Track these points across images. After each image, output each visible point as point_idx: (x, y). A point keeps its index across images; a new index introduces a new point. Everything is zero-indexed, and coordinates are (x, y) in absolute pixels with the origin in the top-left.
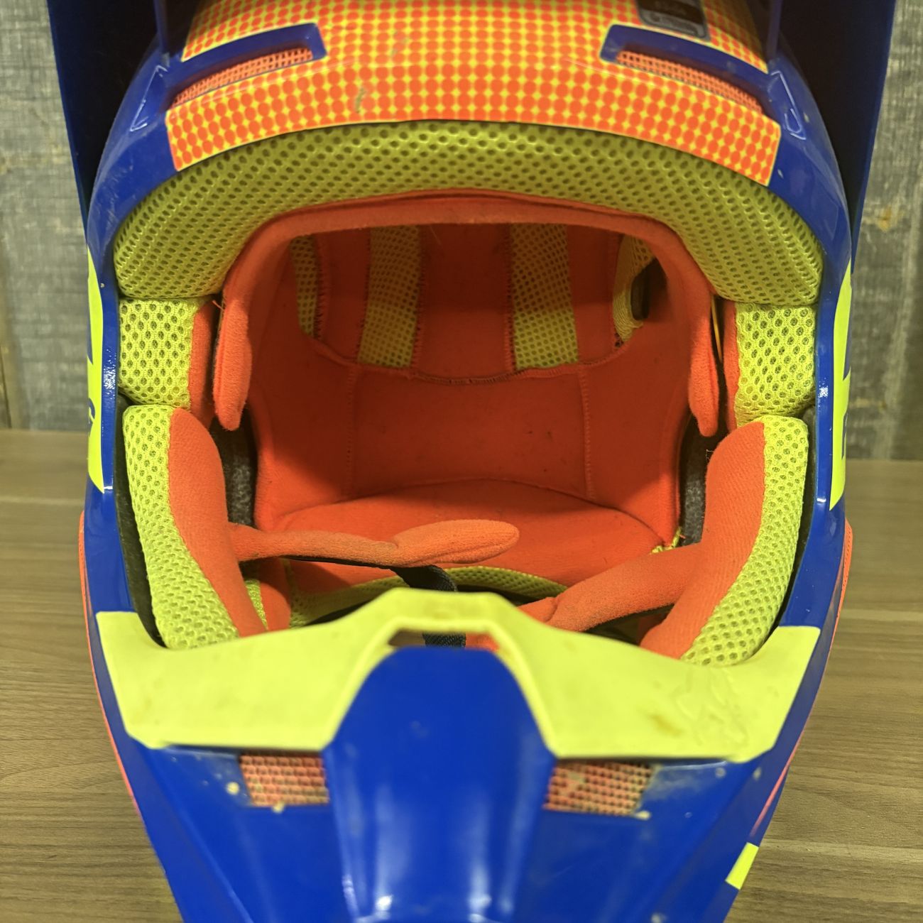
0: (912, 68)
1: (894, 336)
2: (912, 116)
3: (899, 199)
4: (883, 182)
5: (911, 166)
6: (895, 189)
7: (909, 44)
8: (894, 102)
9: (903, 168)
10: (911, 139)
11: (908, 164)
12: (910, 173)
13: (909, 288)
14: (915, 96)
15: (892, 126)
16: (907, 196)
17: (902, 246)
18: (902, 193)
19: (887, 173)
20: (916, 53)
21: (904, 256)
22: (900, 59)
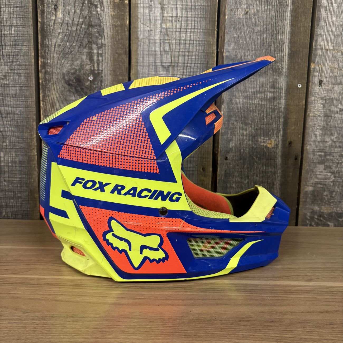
0: (276, 96)
1: (275, 183)
2: (277, 111)
3: (274, 137)
4: (269, 132)
5: (277, 127)
6: (273, 134)
7: (274, 88)
8: (271, 107)
9: (275, 127)
10: (277, 118)
11: (276, 126)
12: (277, 129)
13: (279, 167)
14: (277, 105)
15: (271, 114)
16: (277, 137)
17: (276, 153)
18: (275, 135)
19: (270, 129)
20: (277, 91)
21: (277, 156)
22: (272, 93)
